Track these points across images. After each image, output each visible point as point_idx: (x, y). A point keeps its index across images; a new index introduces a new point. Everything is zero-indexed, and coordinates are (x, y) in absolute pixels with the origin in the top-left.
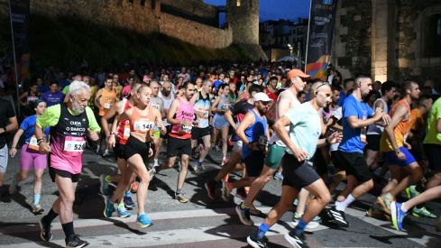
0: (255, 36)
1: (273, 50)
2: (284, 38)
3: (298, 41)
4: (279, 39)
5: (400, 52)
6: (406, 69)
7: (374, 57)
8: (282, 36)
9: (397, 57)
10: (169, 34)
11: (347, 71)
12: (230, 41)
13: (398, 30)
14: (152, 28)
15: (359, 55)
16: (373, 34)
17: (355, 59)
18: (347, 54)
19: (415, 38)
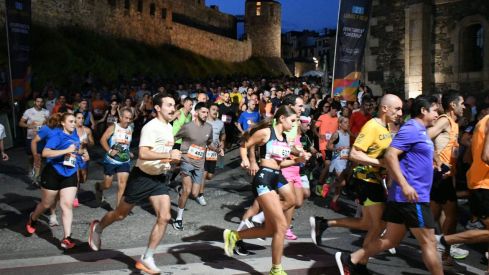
0: (277, 48)
1: (297, 64)
2: (309, 51)
3: (325, 53)
4: (303, 52)
5: (436, 65)
6: (443, 85)
7: (407, 71)
8: (306, 48)
9: (433, 72)
10: (183, 46)
11: (379, 86)
12: (249, 54)
13: (434, 42)
14: (162, 40)
15: (391, 69)
16: (407, 46)
17: (387, 73)
18: (378, 68)
19: (452, 51)
